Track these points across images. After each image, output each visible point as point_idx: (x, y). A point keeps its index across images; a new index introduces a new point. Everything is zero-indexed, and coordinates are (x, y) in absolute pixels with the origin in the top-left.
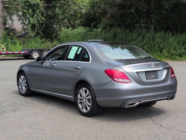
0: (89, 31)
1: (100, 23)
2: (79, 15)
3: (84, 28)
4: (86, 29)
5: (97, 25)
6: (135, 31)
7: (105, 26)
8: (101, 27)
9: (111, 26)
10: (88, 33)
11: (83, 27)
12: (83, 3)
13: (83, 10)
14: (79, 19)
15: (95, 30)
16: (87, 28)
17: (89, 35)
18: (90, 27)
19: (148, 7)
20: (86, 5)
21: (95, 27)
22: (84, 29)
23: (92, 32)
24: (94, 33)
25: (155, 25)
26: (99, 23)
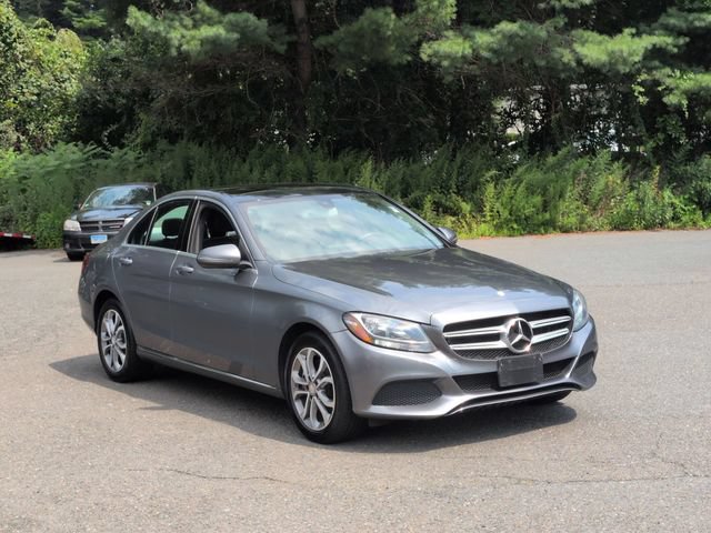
0: (95, 156)
1: (132, 129)
2: (56, 104)
3: (76, 145)
4: (87, 150)
5: (122, 136)
6: (254, 152)
7: (149, 138)
8: (139, 140)
9: (173, 137)
10: (94, 162)
11: (71, 145)
12: (68, 60)
13: (67, 84)
14: (56, 115)
15: (116, 152)
16: (89, 148)
17: (98, 171)
18: (100, 143)
19: (291, 75)
20: (77, 66)
21: (117, 140)
22: (75, 149)
23: (106, 158)
24: (112, 164)
25: (317, 133)
26: (129, 128)
